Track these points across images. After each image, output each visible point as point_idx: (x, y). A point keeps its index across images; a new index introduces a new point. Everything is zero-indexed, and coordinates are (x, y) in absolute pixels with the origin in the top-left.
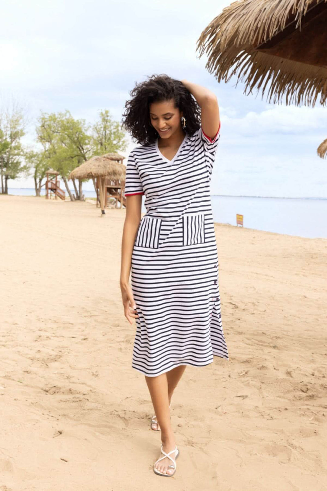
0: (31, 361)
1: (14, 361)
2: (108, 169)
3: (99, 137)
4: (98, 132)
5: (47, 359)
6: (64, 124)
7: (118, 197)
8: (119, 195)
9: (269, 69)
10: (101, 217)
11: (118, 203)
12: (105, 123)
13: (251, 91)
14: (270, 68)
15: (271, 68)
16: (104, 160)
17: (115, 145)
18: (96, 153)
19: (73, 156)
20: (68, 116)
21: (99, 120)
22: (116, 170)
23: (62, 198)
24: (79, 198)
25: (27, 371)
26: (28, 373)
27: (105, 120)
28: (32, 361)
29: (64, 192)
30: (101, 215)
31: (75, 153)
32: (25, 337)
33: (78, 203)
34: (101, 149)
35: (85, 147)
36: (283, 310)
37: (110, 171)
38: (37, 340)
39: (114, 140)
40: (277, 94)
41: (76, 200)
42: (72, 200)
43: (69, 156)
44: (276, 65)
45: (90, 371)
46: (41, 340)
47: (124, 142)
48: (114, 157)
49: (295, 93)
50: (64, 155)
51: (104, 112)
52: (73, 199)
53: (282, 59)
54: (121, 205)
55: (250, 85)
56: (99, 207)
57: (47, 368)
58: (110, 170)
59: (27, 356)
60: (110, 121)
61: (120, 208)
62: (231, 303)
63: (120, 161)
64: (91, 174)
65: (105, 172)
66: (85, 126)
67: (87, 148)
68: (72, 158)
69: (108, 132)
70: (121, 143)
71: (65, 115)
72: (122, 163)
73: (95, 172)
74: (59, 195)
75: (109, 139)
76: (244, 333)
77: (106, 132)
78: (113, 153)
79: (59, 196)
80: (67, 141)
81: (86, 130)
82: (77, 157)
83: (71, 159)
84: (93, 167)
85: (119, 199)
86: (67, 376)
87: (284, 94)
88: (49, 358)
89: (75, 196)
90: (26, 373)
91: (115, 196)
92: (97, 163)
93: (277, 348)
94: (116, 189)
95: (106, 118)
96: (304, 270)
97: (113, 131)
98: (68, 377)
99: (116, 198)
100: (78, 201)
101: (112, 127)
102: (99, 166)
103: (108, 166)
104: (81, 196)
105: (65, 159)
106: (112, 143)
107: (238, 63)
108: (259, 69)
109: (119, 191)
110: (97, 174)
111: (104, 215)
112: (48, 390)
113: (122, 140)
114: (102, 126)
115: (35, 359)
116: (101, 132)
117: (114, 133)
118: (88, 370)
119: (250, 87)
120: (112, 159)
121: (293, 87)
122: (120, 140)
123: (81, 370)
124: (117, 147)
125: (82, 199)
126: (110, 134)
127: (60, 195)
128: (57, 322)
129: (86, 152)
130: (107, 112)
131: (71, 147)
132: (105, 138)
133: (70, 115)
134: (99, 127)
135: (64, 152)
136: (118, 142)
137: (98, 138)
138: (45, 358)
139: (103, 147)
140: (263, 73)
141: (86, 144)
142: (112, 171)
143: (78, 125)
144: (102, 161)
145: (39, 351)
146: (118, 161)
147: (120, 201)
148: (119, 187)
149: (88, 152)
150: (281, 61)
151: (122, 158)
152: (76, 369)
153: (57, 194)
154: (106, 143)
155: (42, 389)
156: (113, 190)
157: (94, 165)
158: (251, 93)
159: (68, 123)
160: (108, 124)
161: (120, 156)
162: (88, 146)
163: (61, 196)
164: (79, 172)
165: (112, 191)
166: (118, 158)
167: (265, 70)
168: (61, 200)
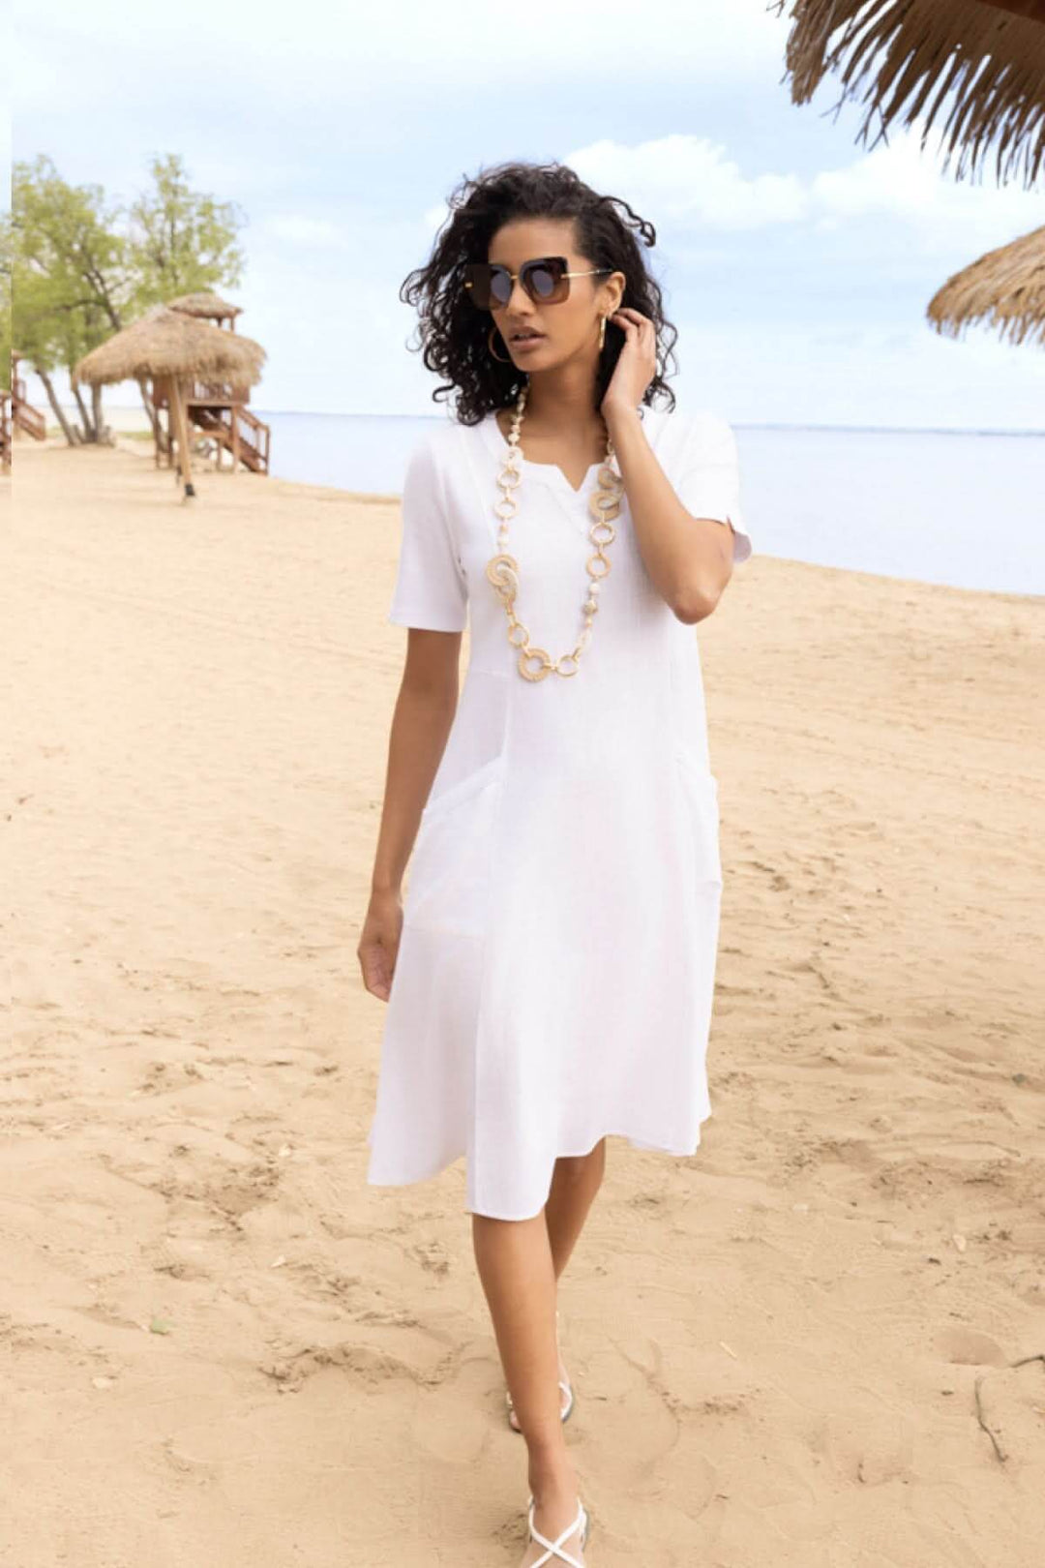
0: (162, 1198)
1: (98, 1203)
2: (199, 352)
3: (153, 240)
4: (148, 224)
5: (225, 1188)
6: (33, 198)
7: (223, 434)
8: (224, 429)
9: (953, 50)
10: (183, 504)
11: (225, 453)
12: (171, 195)
13: (883, 132)
14: (959, 47)
15: (963, 48)
16: (186, 323)
17: (204, 267)
18: (145, 295)
19: (69, 303)
20: (46, 173)
21: (150, 186)
22: (226, 355)
23: (37, 434)
24: (93, 436)
25: (171, 1264)
26: (174, 1275)
27: (169, 188)
28: (167, 1202)
29: (40, 417)
30: (184, 500)
31: (78, 292)
32: (103, 1070)
33: (91, 454)
34: (162, 278)
35: (106, 273)
36: (936, 889)
37: (206, 359)
38: (150, 1086)
39: (203, 248)
40: (970, 147)
41: (84, 442)
42: (71, 444)
43: (58, 304)
44: (980, 38)
45: (407, 1241)
46: (169, 1085)
47: (232, 256)
48: (206, 308)
49: (1024, 143)
50: (41, 298)
51: (165, 163)
52: (76, 440)
53: (1003, 15)
54: (234, 460)
55: (880, 111)
56: (165, 469)
57: (241, 1239)
58: (209, 356)
59: (139, 1176)
60: (184, 189)
61: (231, 470)
62: (757, 866)
63: (226, 322)
64: (145, 369)
65: (191, 361)
66: (105, 205)
67: (113, 278)
68: (68, 308)
69: (180, 226)
70: (222, 261)
71: (38, 170)
72: (232, 326)
73: (159, 364)
74: (26, 426)
75: (186, 247)
76: (888, 1019)
77: (173, 226)
78: (201, 296)
79: (27, 430)
80: (49, 254)
81: (110, 220)
82: (81, 308)
83: (63, 311)
84: (152, 346)
85: (229, 443)
86: (330, 1283)
87: (990, 147)
88: (229, 1186)
89: (82, 427)
90: (165, 1277)
91: (215, 433)
92: (164, 334)
93: (1029, 1083)
94: (216, 411)
95: (173, 181)
96: (907, 704)
97: (198, 221)
98: (334, 1285)
99: (217, 440)
100: (91, 447)
101: (194, 210)
102: (170, 342)
103: (202, 342)
104: (101, 431)
105: (47, 312)
106: (194, 262)
107: (849, 28)
108: (917, 51)
109: (226, 416)
110: (167, 367)
111: (191, 499)
112: (287, 1371)
113: (226, 251)
114: (162, 206)
115: (179, 1194)
116: (158, 225)
117: (201, 228)
118: (394, 1237)
119: (883, 117)
120: (200, 314)
121: (1021, 122)
122: (219, 249)
123: (370, 1236)
124: (214, 275)
125: (104, 440)
126: (189, 231)
127: (31, 425)
128: (198, 989)
129: (112, 290)
130: (173, 161)
131: (59, 272)
132: (173, 248)
133: (54, 171)
134: (151, 207)
135: (38, 289)
136: (215, 258)
137: (148, 243)
138: (216, 1184)
139: (168, 272)
140: (930, 67)
141: (110, 264)
142: (214, 358)
143: (82, 204)
144: (180, 324)
145: (182, 1150)
146: (220, 319)
147: (229, 449)
148: (227, 403)
149: (118, 291)
150: (997, 22)
151: (233, 310)
152: (348, 1236)
153: (20, 422)
154: (175, 262)
155: (261, 1370)
156: (207, 414)
157: (156, 340)
158: (882, 139)
159: (48, 194)
160: (181, 200)
161: (227, 305)
162: (118, 272)
163: (31, 430)
164: (107, 362)
165: (205, 417)
166: (219, 309)
167: (941, 55)
168: (31, 439)
